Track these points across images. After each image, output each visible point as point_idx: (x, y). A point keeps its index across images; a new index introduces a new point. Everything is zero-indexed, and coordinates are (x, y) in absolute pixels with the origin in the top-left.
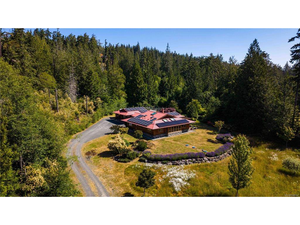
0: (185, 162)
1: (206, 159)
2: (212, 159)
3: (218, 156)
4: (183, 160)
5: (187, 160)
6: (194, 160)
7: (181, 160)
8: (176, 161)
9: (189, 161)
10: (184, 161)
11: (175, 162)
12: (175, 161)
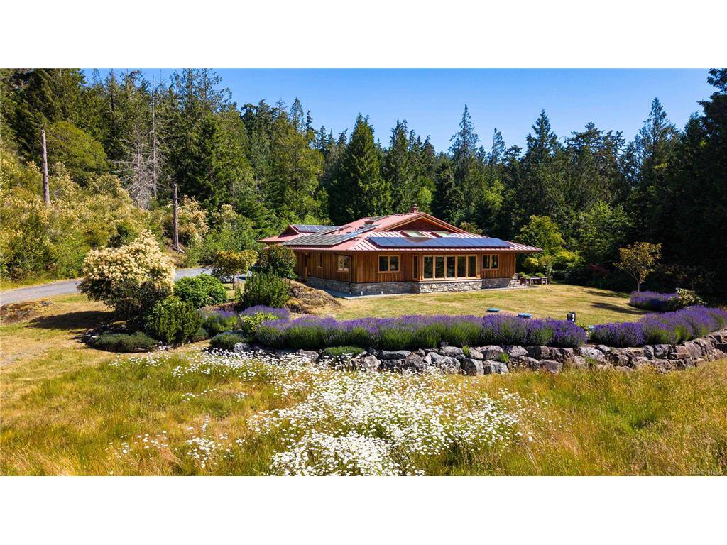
0: (461, 360)
1: (595, 352)
2: (630, 356)
3: (665, 347)
4: (450, 349)
5: (477, 352)
6: (518, 350)
7: (439, 346)
8: (406, 353)
9: (484, 353)
10: (453, 355)
11: (398, 357)
12: (400, 352)
